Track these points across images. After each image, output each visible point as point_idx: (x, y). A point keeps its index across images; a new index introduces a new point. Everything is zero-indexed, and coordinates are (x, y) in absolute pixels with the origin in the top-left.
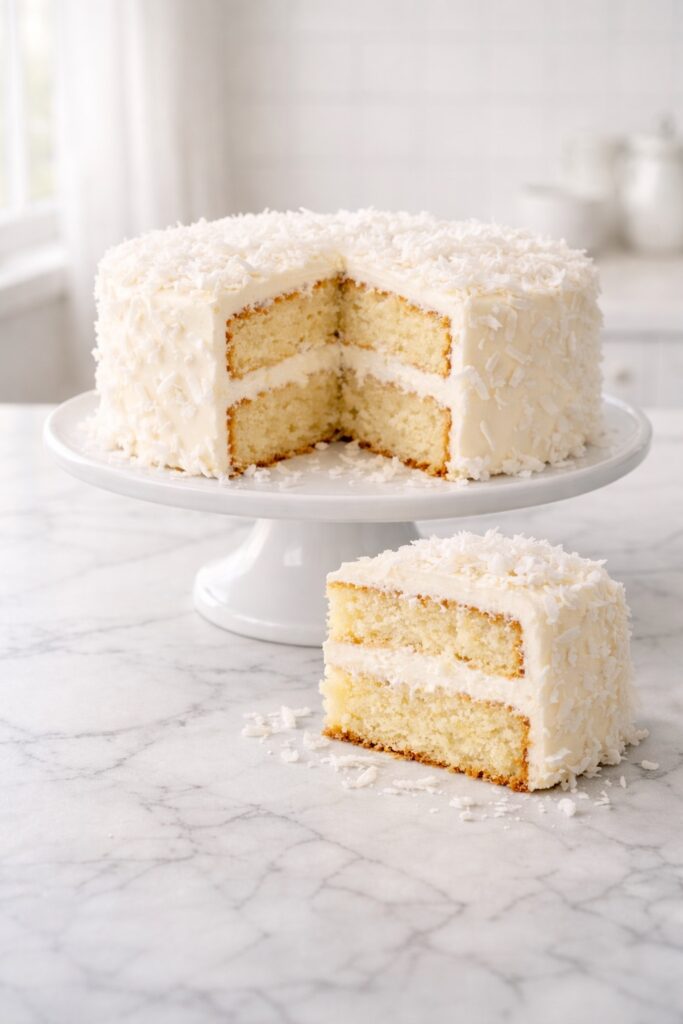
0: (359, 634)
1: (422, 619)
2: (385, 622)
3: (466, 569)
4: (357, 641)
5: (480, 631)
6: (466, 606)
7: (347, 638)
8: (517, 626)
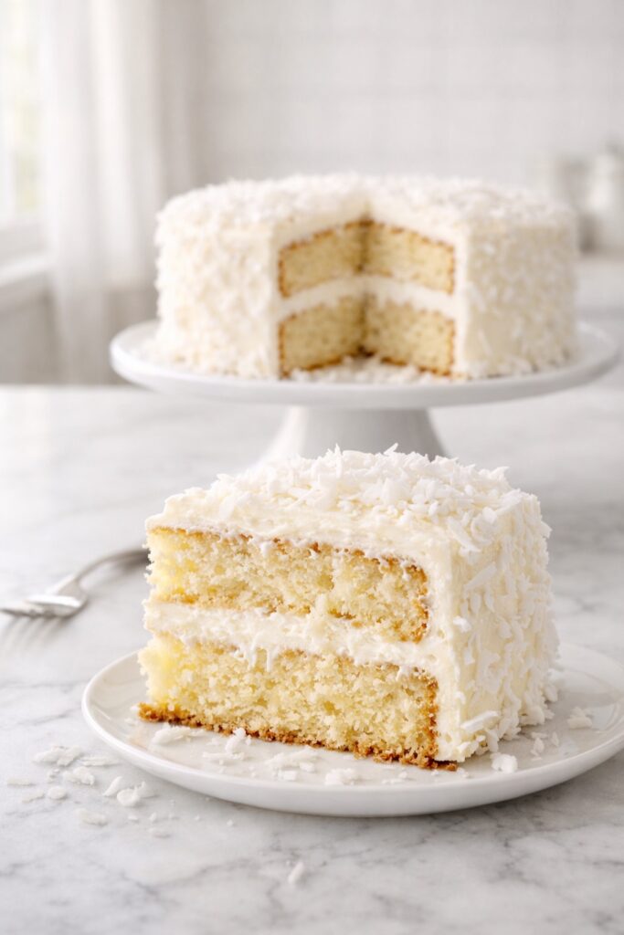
0: (193, 589)
1: (283, 568)
2: (229, 573)
3: (345, 504)
4: (190, 600)
5: (368, 581)
6: (346, 550)
7: (175, 596)
8: (418, 573)
